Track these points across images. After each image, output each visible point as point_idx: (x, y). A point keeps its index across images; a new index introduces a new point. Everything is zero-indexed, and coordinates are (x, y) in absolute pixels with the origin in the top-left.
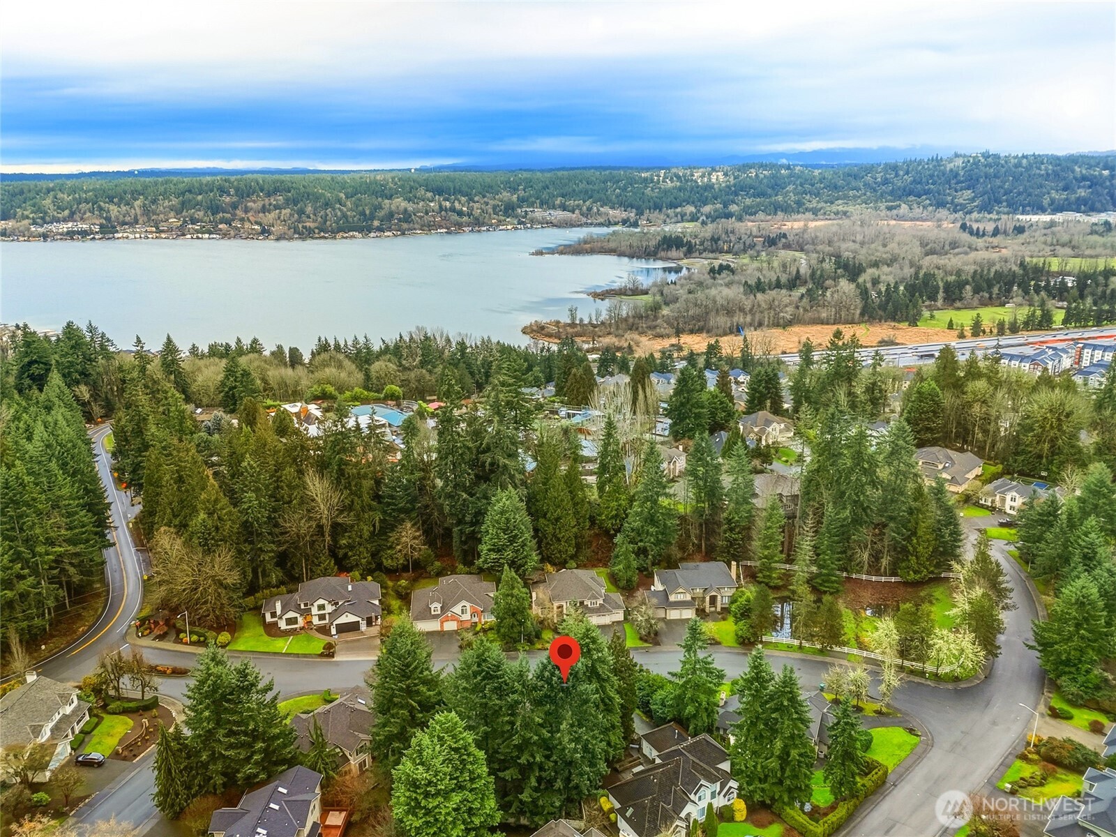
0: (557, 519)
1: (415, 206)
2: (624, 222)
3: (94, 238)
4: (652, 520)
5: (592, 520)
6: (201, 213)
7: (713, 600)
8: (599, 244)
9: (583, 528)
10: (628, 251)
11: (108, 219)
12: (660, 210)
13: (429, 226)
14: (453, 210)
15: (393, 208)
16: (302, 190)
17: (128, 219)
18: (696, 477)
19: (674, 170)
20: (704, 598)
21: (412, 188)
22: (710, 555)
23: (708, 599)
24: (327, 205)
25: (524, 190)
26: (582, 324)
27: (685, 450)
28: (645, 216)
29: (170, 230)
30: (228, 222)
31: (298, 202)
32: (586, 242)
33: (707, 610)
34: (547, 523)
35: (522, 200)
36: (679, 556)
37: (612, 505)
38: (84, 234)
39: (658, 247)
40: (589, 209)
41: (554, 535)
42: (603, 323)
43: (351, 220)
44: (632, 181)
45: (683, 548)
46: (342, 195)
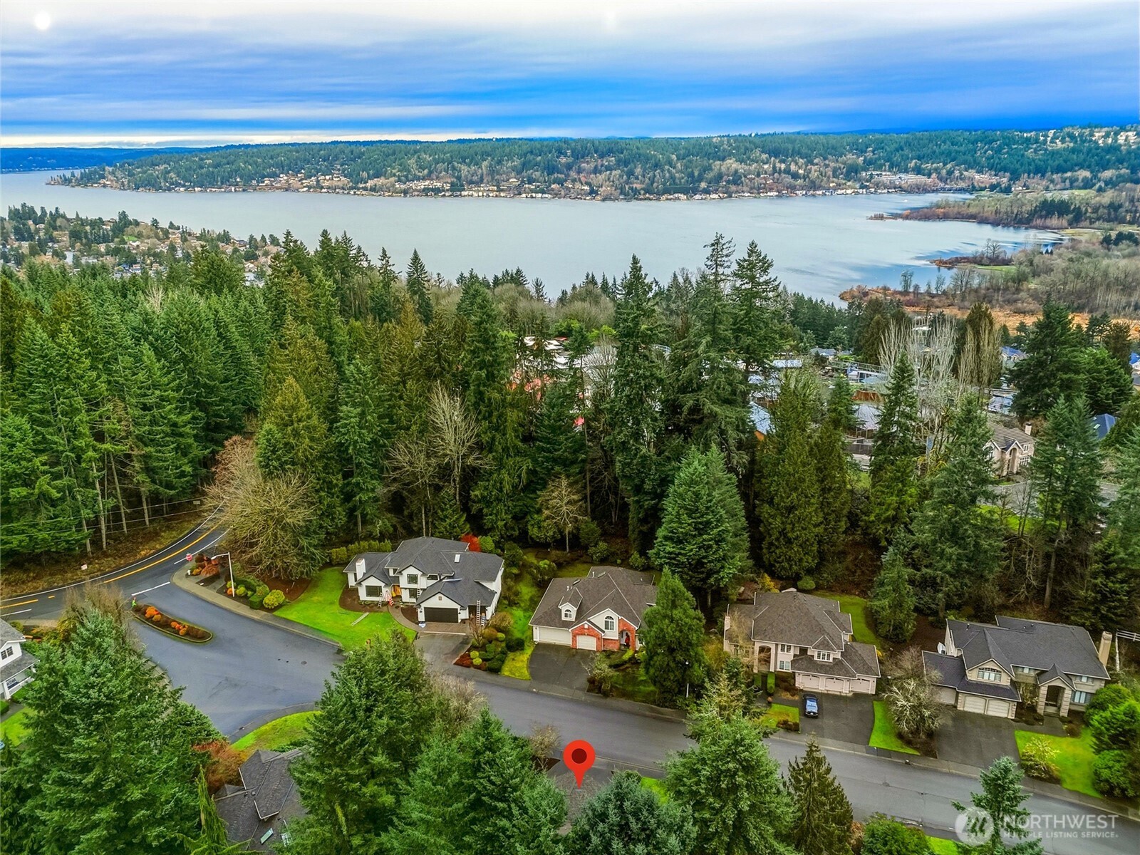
0: (791, 509)
1: (746, 168)
2: (993, 188)
3: (444, 195)
4: (954, 535)
5: (853, 520)
6: (538, 174)
7: (1055, 694)
8: (956, 210)
9: (835, 530)
10: (992, 217)
11: (459, 178)
12: (1043, 175)
13: (759, 188)
14: (787, 171)
15: (723, 169)
16: (635, 150)
17: (475, 178)
18: (1050, 474)
19: (1066, 130)
20: (1036, 687)
21: (746, 149)
22: (1059, 610)
23: (1044, 691)
24: (657, 165)
25: (873, 152)
26: (916, 293)
27: (1035, 434)
28: (1022, 181)
29: (509, 189)
30: (561, 183)
31: (629, 163)
32: (938, 206)
33: (1041, 710)
34: (772, 512)
35: (869, 164)
36: (999, 600)
37: (888, 500)
38: (437, 191)
39: (1034, 214)
40: (950, 173)
41: (783, 533)
42: (944, 293)
43: (677, 181)
44: (1009, 142)
45: (1007, 588)
46: (674, 157)
